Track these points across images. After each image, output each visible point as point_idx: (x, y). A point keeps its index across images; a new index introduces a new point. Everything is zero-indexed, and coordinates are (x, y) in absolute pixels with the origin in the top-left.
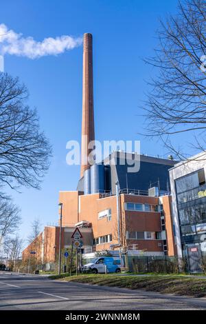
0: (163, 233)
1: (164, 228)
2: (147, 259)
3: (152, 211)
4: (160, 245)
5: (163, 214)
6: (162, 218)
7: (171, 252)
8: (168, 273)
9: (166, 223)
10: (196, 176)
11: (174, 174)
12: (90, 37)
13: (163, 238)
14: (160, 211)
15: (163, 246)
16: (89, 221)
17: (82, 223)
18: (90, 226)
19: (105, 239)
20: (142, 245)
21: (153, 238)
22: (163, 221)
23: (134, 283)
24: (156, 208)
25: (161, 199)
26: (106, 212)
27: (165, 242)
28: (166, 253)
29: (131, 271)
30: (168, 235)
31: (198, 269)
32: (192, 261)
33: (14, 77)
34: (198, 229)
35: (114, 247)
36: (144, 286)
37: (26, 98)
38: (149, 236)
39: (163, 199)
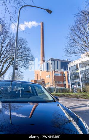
0: (65, 82)
1: (65, 80)
2: (62, 89)
3: (62, 76)
4: (64, 85)
5: (65, 76)
6: (65, 77)
7: (67, 87)
8: (68, 93)
10: (76, 66)
11: (69, 66)
12: (43, 23)
13: (65, 83)
14: (64, 75)
15: (65, 85)
16: (43, 78)
17: (41, 79)
18: (44, 80)
19: (48, 83)
20: (59, 85)
21: (62, 83)
23: (60, 95)
24: (63, 75)
25: (64, 72)
26: (49, 76)
27: (65, 84)
28: (66, 87)
29: (57, 92)
30: (66, 82)
31: (76, 92)
32: (74, 90)
33: (24, 38)
34: (76, 81)
35: (51, 86)
36: (63, 96)
37: (28, 44)
38: (61, 83)
39: (65, 72)
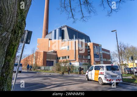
0: (89, 56)
9: (91, 53)
15: (88, 61)
18: (56, 52)
22: (89, 52)
25: (88, 44)
